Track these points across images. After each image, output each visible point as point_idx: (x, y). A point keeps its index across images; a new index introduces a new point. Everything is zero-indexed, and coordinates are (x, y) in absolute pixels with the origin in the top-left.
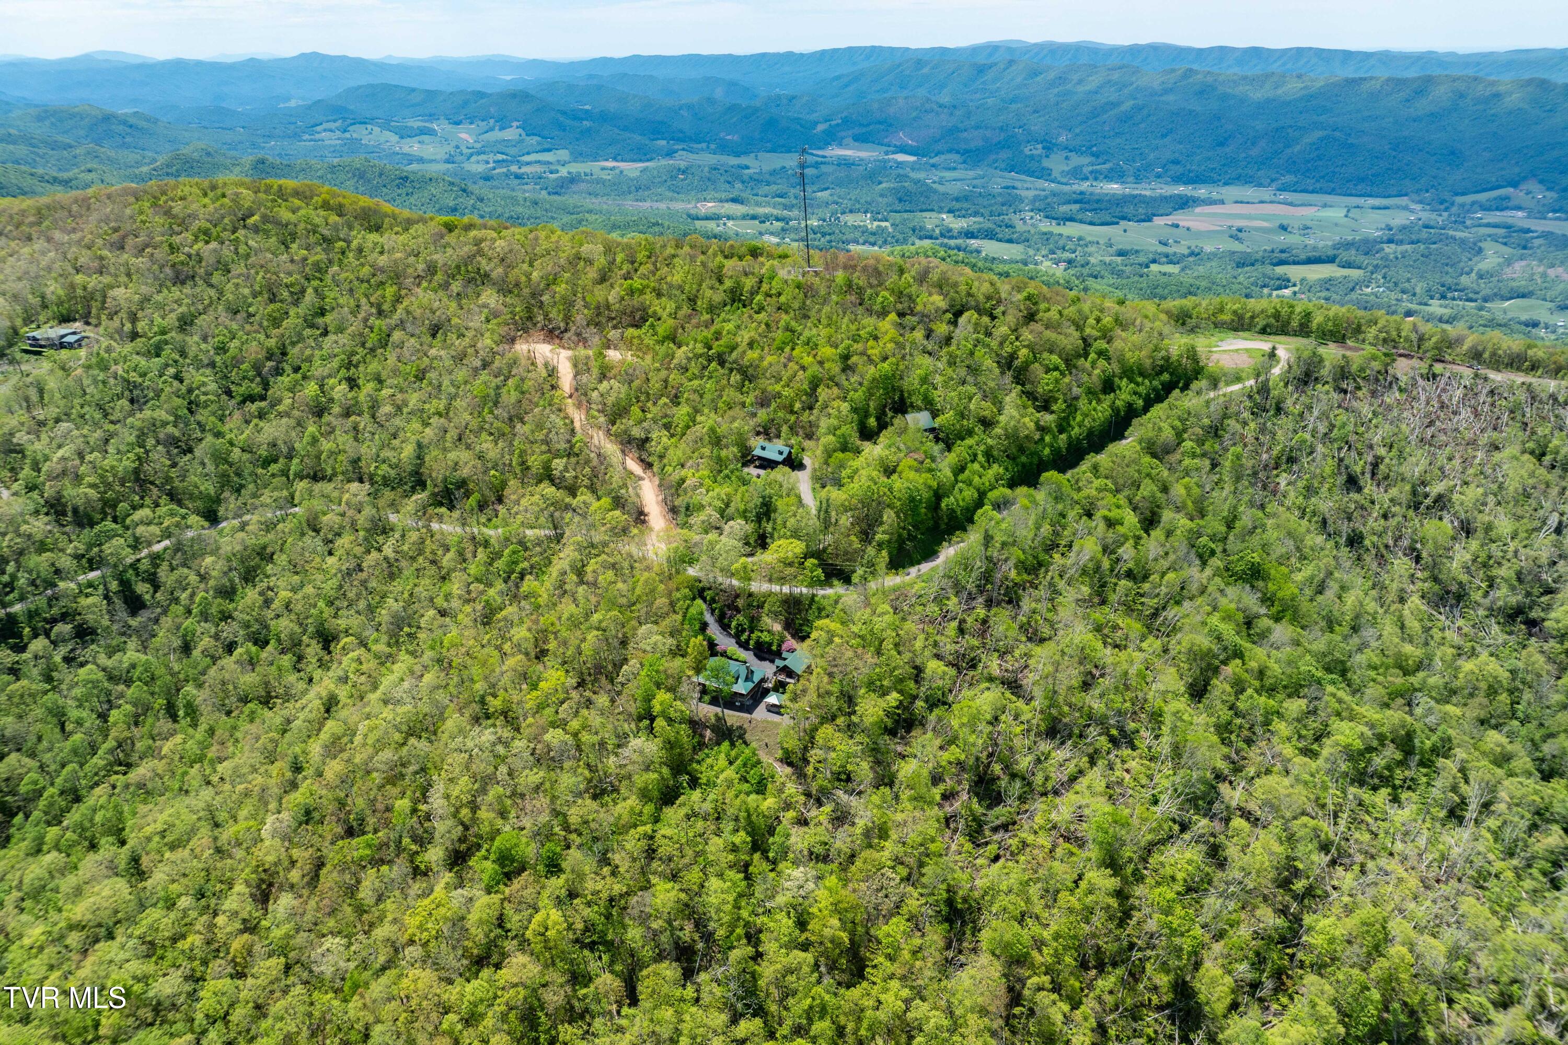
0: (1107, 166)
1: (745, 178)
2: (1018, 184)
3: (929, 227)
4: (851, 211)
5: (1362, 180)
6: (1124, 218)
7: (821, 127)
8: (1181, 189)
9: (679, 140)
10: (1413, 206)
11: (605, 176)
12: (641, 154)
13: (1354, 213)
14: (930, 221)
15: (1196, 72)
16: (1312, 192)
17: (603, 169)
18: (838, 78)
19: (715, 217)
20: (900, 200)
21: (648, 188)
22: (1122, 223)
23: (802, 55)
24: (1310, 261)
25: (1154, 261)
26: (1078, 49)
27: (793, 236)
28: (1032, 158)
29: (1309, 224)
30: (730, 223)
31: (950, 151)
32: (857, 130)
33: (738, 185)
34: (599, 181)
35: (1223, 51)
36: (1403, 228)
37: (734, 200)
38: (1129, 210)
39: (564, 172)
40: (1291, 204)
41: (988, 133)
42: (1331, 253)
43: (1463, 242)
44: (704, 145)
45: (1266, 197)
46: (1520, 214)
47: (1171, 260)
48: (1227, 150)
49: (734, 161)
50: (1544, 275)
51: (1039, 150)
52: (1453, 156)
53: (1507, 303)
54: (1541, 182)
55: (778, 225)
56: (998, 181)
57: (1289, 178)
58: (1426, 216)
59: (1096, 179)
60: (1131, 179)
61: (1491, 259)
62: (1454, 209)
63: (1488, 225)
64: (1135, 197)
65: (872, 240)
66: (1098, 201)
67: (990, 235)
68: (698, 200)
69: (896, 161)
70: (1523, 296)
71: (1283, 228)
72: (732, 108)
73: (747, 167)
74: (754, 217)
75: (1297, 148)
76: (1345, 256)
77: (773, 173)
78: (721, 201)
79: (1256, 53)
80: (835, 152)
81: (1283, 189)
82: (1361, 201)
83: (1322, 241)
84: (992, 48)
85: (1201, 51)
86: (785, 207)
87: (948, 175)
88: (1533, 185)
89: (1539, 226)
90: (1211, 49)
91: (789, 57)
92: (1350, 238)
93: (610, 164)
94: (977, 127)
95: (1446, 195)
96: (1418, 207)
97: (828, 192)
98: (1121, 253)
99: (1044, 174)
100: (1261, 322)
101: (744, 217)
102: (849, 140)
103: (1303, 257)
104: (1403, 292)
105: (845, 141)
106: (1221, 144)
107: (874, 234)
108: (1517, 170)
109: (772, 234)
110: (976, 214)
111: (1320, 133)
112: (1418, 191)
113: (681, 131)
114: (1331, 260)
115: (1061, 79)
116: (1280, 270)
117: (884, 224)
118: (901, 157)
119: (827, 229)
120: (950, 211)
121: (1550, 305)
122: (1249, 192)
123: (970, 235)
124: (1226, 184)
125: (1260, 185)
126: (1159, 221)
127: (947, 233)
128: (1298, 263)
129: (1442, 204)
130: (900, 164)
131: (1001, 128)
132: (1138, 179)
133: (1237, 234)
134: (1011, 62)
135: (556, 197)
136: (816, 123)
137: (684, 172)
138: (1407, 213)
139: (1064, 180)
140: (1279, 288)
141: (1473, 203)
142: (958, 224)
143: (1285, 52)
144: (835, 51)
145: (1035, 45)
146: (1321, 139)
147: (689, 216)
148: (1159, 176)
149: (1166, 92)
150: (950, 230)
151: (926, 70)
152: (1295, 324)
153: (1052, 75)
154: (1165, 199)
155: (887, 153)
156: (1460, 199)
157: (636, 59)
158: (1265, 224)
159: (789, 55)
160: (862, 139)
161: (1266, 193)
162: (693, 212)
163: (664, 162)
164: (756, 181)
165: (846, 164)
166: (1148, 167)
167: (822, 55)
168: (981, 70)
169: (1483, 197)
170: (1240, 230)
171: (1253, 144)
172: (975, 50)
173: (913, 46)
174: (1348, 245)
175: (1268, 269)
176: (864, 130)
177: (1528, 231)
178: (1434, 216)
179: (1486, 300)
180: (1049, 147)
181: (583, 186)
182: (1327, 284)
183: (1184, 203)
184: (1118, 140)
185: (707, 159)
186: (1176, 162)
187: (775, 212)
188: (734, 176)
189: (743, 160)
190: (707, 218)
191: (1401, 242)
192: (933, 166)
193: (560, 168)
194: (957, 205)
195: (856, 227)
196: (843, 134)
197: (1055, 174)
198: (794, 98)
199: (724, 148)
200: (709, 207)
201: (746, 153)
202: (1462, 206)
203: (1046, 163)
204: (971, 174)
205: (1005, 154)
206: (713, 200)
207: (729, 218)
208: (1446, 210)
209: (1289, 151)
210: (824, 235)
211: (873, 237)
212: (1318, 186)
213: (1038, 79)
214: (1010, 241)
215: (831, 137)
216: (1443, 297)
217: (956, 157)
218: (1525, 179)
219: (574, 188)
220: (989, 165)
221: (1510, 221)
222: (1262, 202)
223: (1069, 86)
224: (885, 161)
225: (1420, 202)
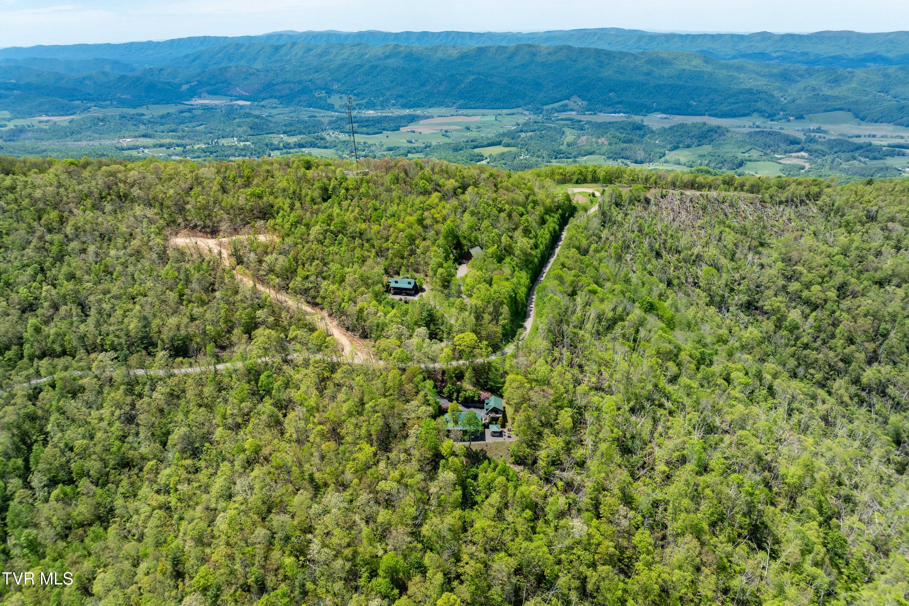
0: (365, 101)
1: (145, 121)
2: (316, 114)
3: (276, 143)
4: (223, 137)
5: (497, 100)
6: (384, 130)
7: (185, 87)
8: (407, 112)
9: (89, 100)
10: (525, 112)
11: (43, 126)
12: (65, 111)
13: (499, 118)
14: (275, 139)
15: (401, 46)
16: (475, 108)
17: (40, 122)
18: (187, 56)
19: (136, 148)
20: (251, 128)
21: (79, 133)
22: (384, 132)
23: (158, 43)
24: (489, 145)
25: (409, 152)
26: (329, 36)
27: (191, 155)
28: (320, 98)
29: (480, 125)
30: (146, 151)
31: (271, 97)
32: (209, 88)
33: (142, 127)
34: (41, 130)
35: (408, 34)
36: (525, 124)
37: (145, 136)
38: (385, 125)
39: (11, 125)
40: (467, 115)
41: (292, 85)
42: (498, 140)
43: (555, 129)
44: (108, 102)
45: (453, 113)
46: (573, 113)
47: (417, 151)
48: (428, 88)
49: (132, 111)
50: (597, 143)
51: (323, 94)
52: (537, 85)
53: (585, 158)
54: (579, 96)
55: (180, 149)
56: (305, 114)
57: (462, 102)
58: (532, 117)
59: (360, 109)
60: (379, 107)
61: (570, 136)
62: (544, 112)
63: (562, 120)
64: (386, 117)
65: (243, 153)
66: (367, 121)
67: (313, 145)
68: (120, 138)
69: (239, 105)
70: (591, 154)
71: (468, 129)
72: (122, 78)
73: (143, 115)
74: (161, 146)
75: (463, 85)
76: (505, 140)
77: (162, 117)
78: (136, 137)
79: (425, 34)
80: (197, 102)
81: (460, 107)
82: (499, 111)
83: (490, 133)
84: (280, 36)
85: (396, 34)
86: (179, 138)
87: (274, 112)
88: (575, 98)
89: (585, 118)
90: (403, 33)
91: (149, 44)
92: (501, 131)
93: (45, 118)
94: (284, 82)
95: (539, 106)
96: (527, 113)
97: (203, 126)
98: (390, 149)
99: (330, 107)
100: (575, 178)
101: (155, 146)
102: (205, 94)
103: (485, 143)
104: (538, 157)
105: (202, 95)
106: (423, 85)
107: (243, 150)
108: (568, 91)
109: (177, 155)
110: (300, 133)
111: (472, 77)
112: (526, 104)
113: (89, 94)
114: (499, 143)
115: (325, 52)
116: (477, 151)
117: (248, 143)
118: (241, 103)
119: (213, 149)
120: (284, 133)
121: (604, 157)
122: (443, 110)
123: (301, 146)
124: (430, 107)
125: (448, 106)
126: (403, 129)
127: (287, 146)
128: (482, 147)
129: (538, 111)
130: (241, 107)
131: (299, 82)
132: (383, 107)
133: (446, 134)
134: (294, 44)
135: (11, 143)
136: (181, 85)
137: (102, 121)
138: (523, 117)
139: (342, 110)
140: (479, 161)
141: (552, 109)
142: (293, 140)
143: (440, 33)
144: (180, 40)
145: (304, 33)
146: (474, 80)
147: (117, 148)
148: (394, 105)
149: (388, 57)
150: (289, 144)
151: (242, 50)
152: (590, 177)
153: (319, 50)
154: (403, 117)
155: (231, 101)
156: (545, 107)
157: (39, 48)
158: (458, 127)
159: (150, 43)
160: (214, 93)
161: (452, 110)
162: (118, 145)
163: (83, 115)
164: (152, 122)
165: (206, 108)
166: (387, 100)
167: (172, 43)
168: (277, 49)
169: (556, 105)
170: (446, 132)
171: (440, 84)
172: (269, 37)
173: (230, 35)
174: (504, 135)
175: (471, 151)
176: (213, 87)
177: (580, 121)
178: (536, 117)
179: (575, 157)
180: (329, 92)
181: (30, 134)
182: (502, 156)
183: (413, 119)
184: (367, 86)
185: (113, 112)
186: (401, 96)
187: (175, 141)
188: (137, 120)
189: (139, 110)
190: (129, 149)
191: (526, 131)
192: (262, 106)
193: (7, 123)
194: (288, 129)
195: (230, 147)
196: (199, 90)
197: (336, 107)
198: (162, 70)
199: (123, 103)
200: (127, 142)
201: (140, 106)
202: (547, 110)
203: (329, 101)
204: (287, 110)
205: (304, 97)
206: (130, 137)
207: (144, 147)
208: (541, 113)
209: (459, 87)
210: (211, 153)
211: (243, 152)
212: (477, 105)
213: (311, 53)
214: (326, 147)
215: (193, 93)
216: (556, 158)
217: (276, 100)
218: (572, 95)
219: (23, 136)
220: (297, 105)
221: (571, 117)
222: (452, 115)
223: (331, 56)
224: (232, 106)
225: (528, 110)
